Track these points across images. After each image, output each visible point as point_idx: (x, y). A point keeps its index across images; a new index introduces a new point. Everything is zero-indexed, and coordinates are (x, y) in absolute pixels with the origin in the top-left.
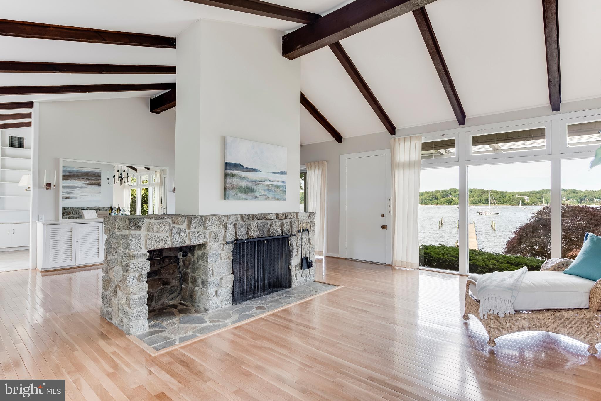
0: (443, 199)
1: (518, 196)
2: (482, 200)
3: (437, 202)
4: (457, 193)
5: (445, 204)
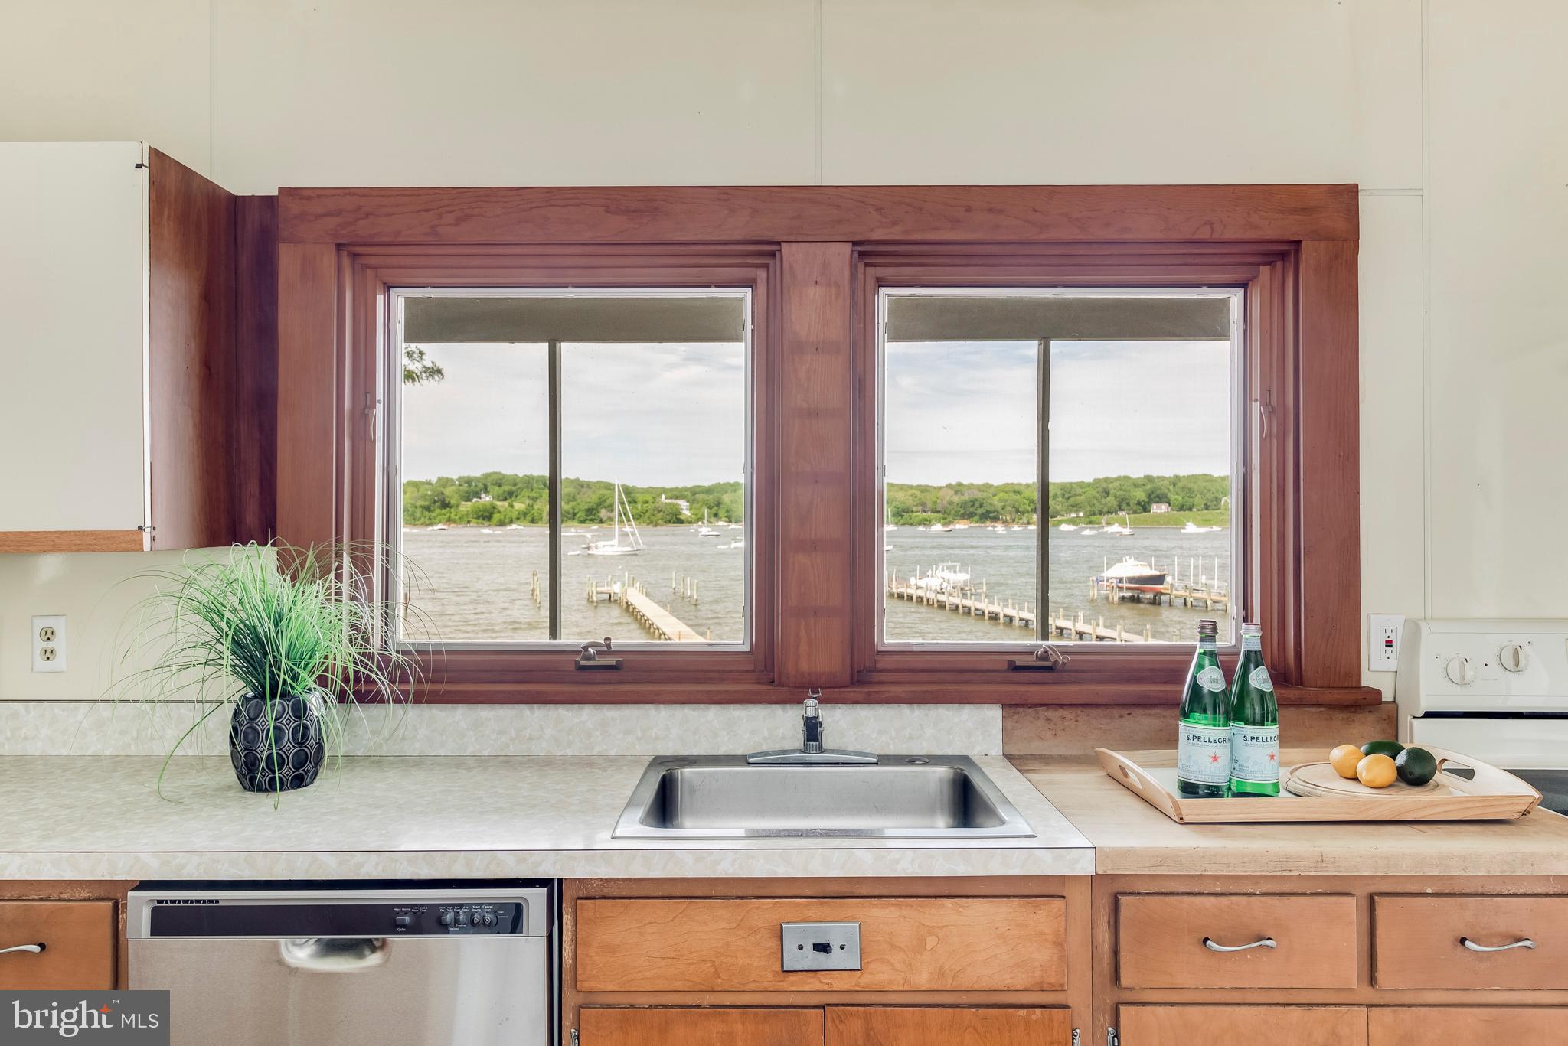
0: (466, 507)
1: (666, 501)
2: (576, 511)
3: (448, 515)
4: (507, 488)
5: (474, 520)
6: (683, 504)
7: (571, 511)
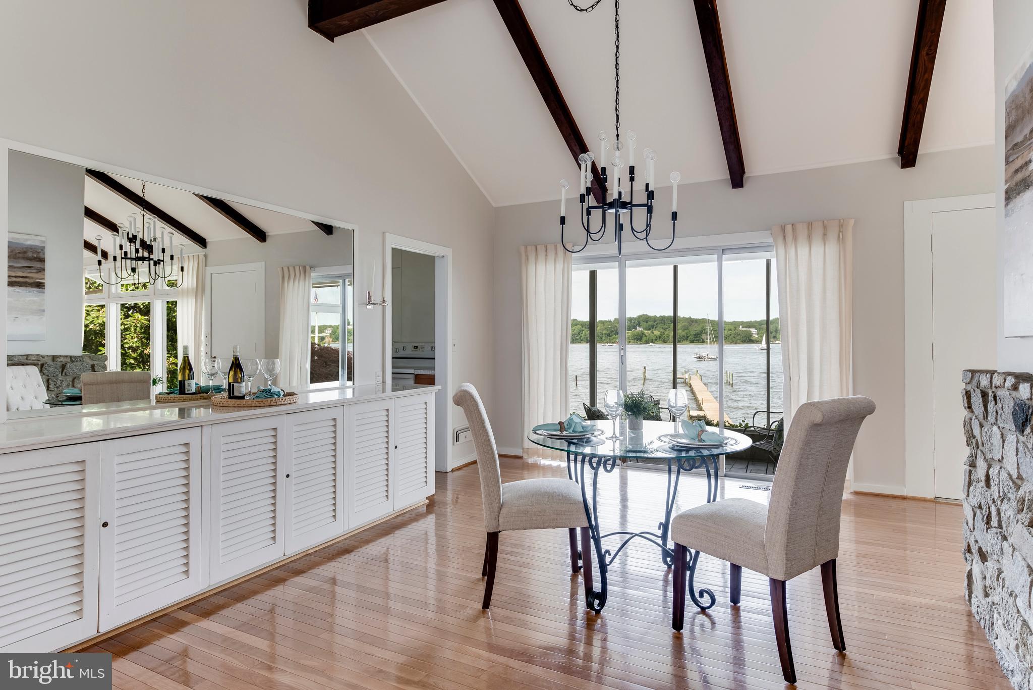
0: (628, 334)
1: (743, 329)
2: (689, 335)
4: (650, 323)
5: (632, 341)
6: (753, 331)
7: (686, 335)
